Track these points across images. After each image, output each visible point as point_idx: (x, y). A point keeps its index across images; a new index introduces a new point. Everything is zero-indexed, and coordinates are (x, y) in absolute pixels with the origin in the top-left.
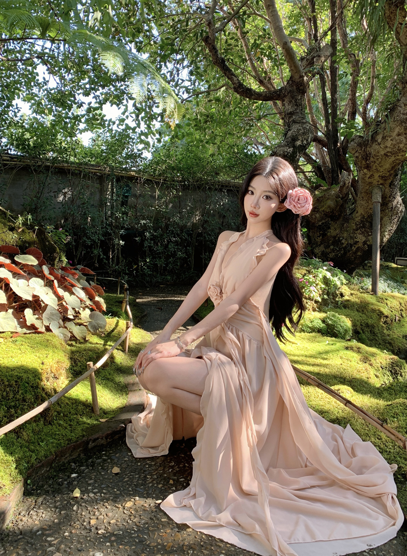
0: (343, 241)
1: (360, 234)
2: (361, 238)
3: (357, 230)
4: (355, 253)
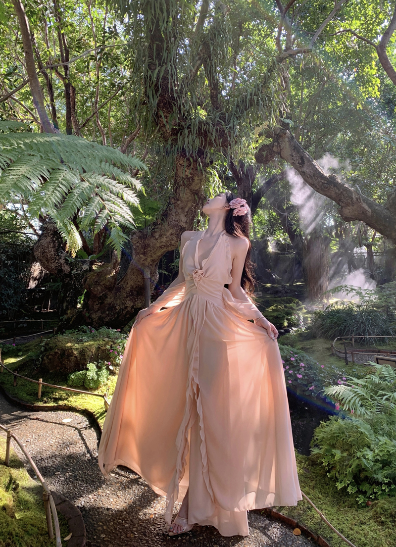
0: (117, 307)
1: (129, 300)
2: (129, 304)
3: (127, 298)
4: (125, 316)
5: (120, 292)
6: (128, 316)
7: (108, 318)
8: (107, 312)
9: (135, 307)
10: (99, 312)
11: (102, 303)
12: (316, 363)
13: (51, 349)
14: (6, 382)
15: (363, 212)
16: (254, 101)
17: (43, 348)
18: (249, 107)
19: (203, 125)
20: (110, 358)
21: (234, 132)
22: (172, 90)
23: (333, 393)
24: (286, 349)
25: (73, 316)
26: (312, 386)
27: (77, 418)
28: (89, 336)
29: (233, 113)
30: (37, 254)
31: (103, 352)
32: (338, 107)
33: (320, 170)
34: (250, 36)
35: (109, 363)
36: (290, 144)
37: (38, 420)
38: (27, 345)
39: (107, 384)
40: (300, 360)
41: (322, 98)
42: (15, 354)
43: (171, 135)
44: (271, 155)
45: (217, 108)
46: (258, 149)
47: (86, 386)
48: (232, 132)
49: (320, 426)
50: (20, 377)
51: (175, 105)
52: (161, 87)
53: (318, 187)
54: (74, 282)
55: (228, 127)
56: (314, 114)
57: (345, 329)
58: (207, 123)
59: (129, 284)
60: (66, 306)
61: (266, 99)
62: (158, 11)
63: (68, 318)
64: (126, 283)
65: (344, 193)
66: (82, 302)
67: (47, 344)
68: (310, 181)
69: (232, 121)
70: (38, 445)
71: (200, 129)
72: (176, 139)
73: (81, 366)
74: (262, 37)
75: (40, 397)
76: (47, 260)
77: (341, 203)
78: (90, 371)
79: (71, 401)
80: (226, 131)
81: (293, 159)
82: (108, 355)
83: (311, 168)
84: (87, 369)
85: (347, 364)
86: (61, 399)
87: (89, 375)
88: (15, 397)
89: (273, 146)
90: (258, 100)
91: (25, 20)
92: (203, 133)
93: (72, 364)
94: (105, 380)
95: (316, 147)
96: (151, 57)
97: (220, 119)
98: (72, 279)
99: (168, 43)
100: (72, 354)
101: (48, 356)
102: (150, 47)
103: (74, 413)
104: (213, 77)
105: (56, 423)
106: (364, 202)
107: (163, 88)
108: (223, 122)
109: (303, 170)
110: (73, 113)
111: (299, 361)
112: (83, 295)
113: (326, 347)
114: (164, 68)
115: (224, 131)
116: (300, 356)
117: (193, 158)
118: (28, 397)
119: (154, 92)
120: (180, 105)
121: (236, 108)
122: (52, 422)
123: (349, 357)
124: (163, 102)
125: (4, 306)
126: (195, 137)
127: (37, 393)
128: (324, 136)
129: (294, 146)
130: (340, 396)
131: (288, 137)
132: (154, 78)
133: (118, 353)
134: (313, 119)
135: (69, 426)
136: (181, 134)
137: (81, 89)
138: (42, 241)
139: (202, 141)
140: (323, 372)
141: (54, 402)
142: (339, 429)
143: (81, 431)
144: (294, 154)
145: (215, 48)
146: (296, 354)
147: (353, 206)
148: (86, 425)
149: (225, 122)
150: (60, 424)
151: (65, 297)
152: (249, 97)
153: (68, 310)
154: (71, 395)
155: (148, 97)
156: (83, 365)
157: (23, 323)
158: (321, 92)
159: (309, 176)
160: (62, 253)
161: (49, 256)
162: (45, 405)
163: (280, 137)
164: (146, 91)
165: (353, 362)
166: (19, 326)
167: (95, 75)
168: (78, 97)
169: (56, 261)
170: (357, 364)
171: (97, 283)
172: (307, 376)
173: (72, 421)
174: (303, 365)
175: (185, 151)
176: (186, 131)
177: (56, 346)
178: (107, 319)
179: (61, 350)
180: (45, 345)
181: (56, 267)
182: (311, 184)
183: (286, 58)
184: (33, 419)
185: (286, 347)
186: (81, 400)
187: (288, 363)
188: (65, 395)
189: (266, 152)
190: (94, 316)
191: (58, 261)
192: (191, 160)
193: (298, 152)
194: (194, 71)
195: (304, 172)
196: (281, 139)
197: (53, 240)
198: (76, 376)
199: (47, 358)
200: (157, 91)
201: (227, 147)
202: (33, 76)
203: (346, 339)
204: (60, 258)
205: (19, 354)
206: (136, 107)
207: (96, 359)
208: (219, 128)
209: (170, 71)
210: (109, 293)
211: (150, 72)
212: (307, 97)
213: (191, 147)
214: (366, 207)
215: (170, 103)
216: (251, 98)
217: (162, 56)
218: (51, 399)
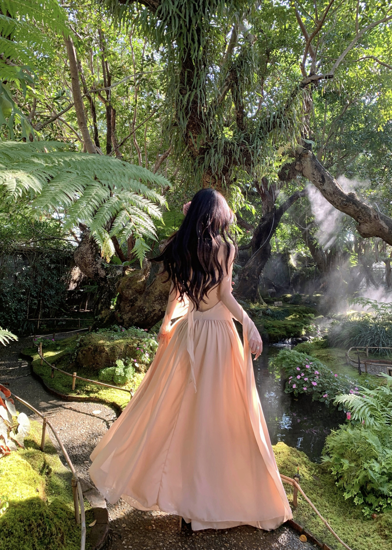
0: (146, 310)
1: (157, 304)
2: (157, 307)
3: (155, 302)
4: (153, 318)
5: (149, 296)
6: (155, 318)
7: (138, 319)
8: (137, 314)
9: (162, 310)
10: (130, 313)
11: (132, 305)
12: (329, 372)
13: (85, 345)
14: (45, 374)
15: (380, 229)
16: (277, 123)
17: (78, 344)
18: (272, 129)
19: (228, 145)
20: (137, 355)
21: (257, 152)
22: (201, 113)
23: (344, 401)
24: (301, 356)
25: (106, 316)
26: (325, 394)
27: (106, 410)
28: (120, 335)
29: (257, 134)
30: (77, 259)
31: (131, 350)
32: (359, 129)
33: (340, 188)
34: (277, 62)
35: (135, 360)
36: (312, 163)
37: (72, 410)
38: (65, 340)
39: (133, 381)
40: (315, 368)
41: (344, 121)
42: (53, 348)
43: (199, 154)
44: (293, 173)
45: (242, 130)
46: (281, 167)
47: (114, 381)
48: (255, 151)
49: (331, 435)
50: (57, 370)
51: (203, 126)
52: (190, 110)
53: (337, 204)
54: (109, 285)
55: (252, 147)
56: (336, 136)
57: (359, 340)
58: (232, 143)
59: (158, 289)
60: (101, 306)
61: (288, 121)
62: (190, 41)
63: (102, 318)
64: (155, 288)
65: (363, 210)
66: (115, 304)
67: (82, 340)
68: (330, 198)
69: (255, 141)
70: (70, 433)
71: (225, 148)
72: (204, 158)
73: (111, 362)
74: (288, 63)
75: (74, 389)
76: (86, 265)
77: (359, 220)
78: (118, 367)
79: (101, 395)
80: (250, 151)
81: (314, 177)
82: (135, 352)
83: (331, 186)
84: (116, 366)
85: (360, 374)
86: (92, 392)
87: (117, 372)
88: (51, 388)
89: (296, 165)
90: (280, 122)
91: (73, 49)
92: (228, 153)
93: (104, 360)
94: (132, 377)
95: (338, 166)
96: (182, 82)
97: (244, 139)
98: (107, 283)
99: (198, 70)
100: (103, 351)
101: (83, 351)
102: (182, 74)
103: (104, 405)
104: (239, 101)
105: (87, 414)
106: (382, 219)
107: (193, 111)
108: (247, 143)
109: (323, 188)
110: (112, 132)
111: (313, 369)
112: (116, 298)
113: (340, 356)
114: (193, 93)
115: (248, 151)
116: (315, 364)
117: (218, 176)
118: (63, 388)
119: (184, 115)
120: (208, 127)
121: (260, 129)
122: (84, 413)
123: (363, 368)
124: (192, 124)
125: (46, 304)
126: (220, 156)
127: (71, 386)
128: (345, 156)
129: (316, 166)
130: (350, 404)
131: (310, 157)
132: (185, 102)
133: (144, 351)
134: (335, 140)
135: (99, 418)
136: (208, 153)
137: (120, 112)
138: (81, 248)
139: (227, 159)
140: (336, 381)
141: (86, 394)
142: (348, 439)
143: (109, 423)
144: (315, 173)
145: (241, 74)
146: (311, 361)
147: (371, 223)
148: (114, 418)
149: (249, 143)
150: (90, 415)
151: (100, 298)
152: (272, 120)
153: (102, 310)
154: (101, 389)
155: (179, 119)
156: (112, 362)
157: (63, 321)
158: (344, 115)
159: (329, 194)
160: (99, 259)
161: (87, 262)
162: (78, 396)
163: (303, 156)
164: (177, 114)
165: (366, 372)
166: (59, 324)
167: (134, 98)
168: (118, 118)
169: (94, 266)
170: (370, 374)
171: (128, 287)
172: (321, 384)
173: (101, 413)
174: (318, 373)
175: (211, 169)
176: (213, 151)
177: (90, 342)
178: (136, 320)
179: (94, 346)
180: (80, 341)
181: (93, 271)
182: (331, 201)
183: (308, 83)
184: (67, 409)
185: (302, 354)
186: (110, 394)
187: (303, 370)
188: (96, 388)
189: (288, 170)
190: (125, 317)
191: (95, 265)
192: (217, 178)
193: (319, 171)
194: (221, 95)
195: (324, 190)
196: (303, 158)
197: (91, 247)
198: (107, 372)
199: (82, 353)
200: (187, 114)
201: (250, 165)
202: (78, 99)
203: (360, 349)
204: (97, 263)
205: (57, 348)
206: (167, 128)
207: (123, 356)
208: (243, 148)
209: (199, 96)
210: (139, 296)
211: (181, 96)
212: (330, 120)
213: (216, 165)
214: (384, 225)
215: (198, 125)
216: (274, 121)
217: (193, 82)
218: (83, 391)
